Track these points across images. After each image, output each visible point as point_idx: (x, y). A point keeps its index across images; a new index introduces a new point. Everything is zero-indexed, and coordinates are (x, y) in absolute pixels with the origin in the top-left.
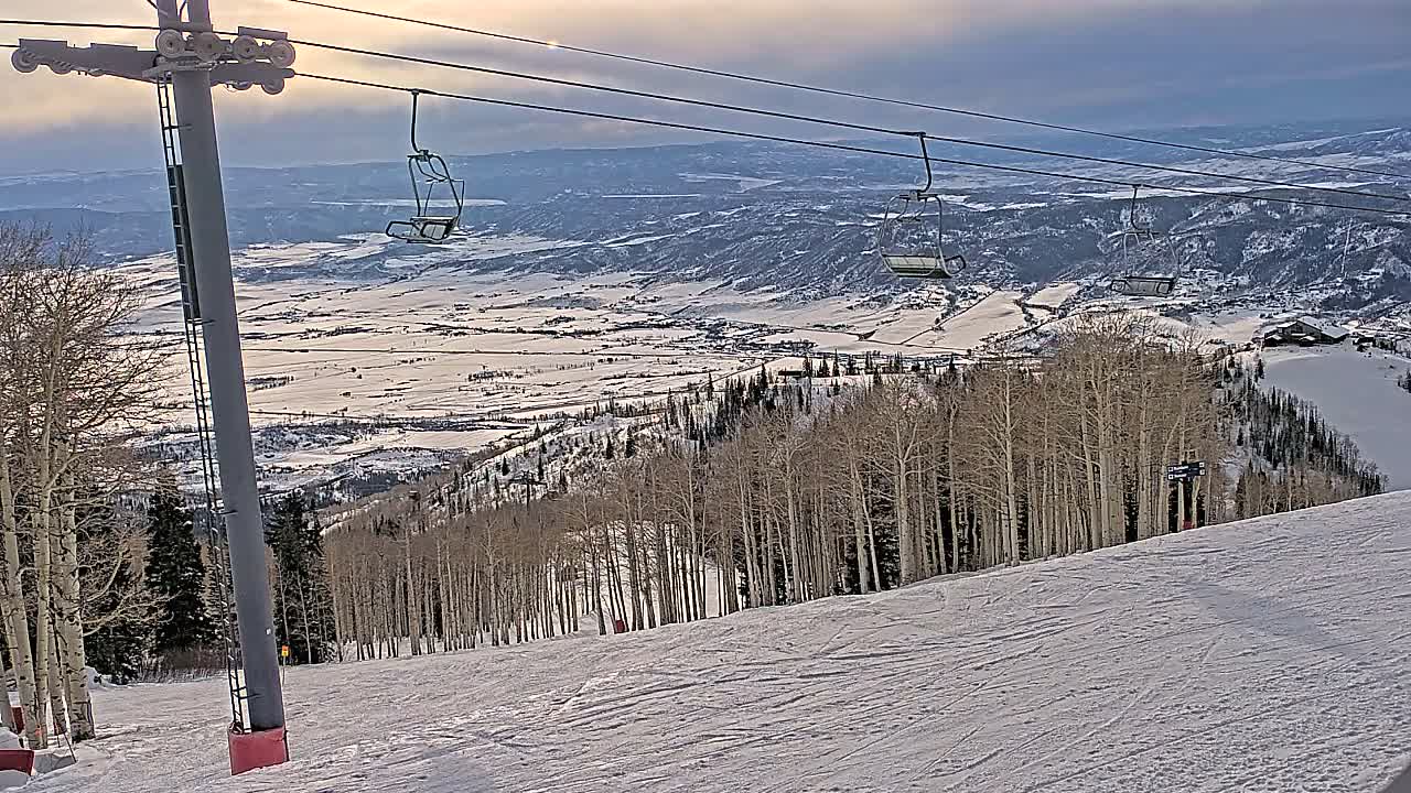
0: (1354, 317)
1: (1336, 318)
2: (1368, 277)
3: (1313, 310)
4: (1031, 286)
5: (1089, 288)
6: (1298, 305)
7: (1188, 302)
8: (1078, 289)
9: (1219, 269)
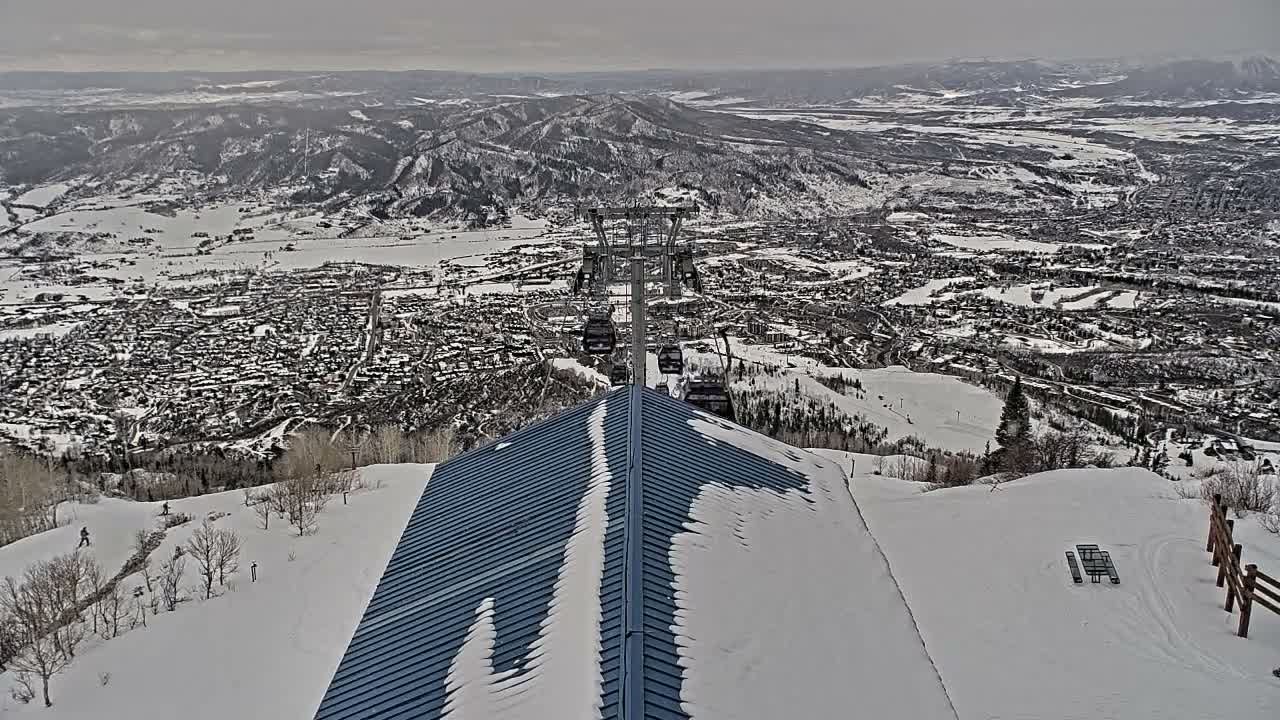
0: (319, 209)
1: (305, 210)
2: (327, 176)
3: (285, 203)
4: (19, 187)
5: (77, 188)
6: (272, 200)
7: (172, 198)
8: (66, 188)
9: (199, 170)
